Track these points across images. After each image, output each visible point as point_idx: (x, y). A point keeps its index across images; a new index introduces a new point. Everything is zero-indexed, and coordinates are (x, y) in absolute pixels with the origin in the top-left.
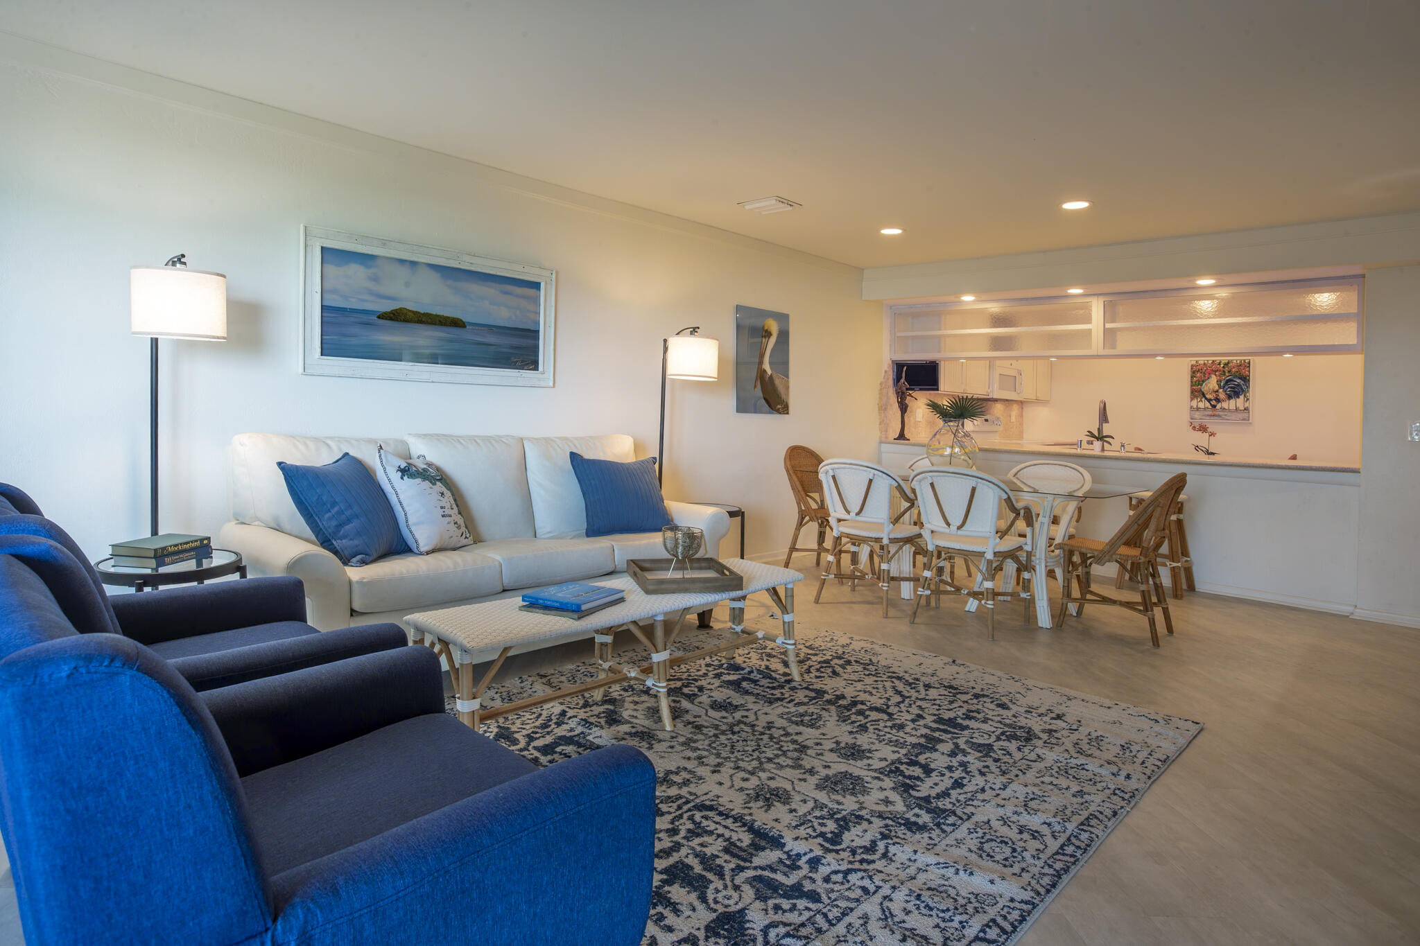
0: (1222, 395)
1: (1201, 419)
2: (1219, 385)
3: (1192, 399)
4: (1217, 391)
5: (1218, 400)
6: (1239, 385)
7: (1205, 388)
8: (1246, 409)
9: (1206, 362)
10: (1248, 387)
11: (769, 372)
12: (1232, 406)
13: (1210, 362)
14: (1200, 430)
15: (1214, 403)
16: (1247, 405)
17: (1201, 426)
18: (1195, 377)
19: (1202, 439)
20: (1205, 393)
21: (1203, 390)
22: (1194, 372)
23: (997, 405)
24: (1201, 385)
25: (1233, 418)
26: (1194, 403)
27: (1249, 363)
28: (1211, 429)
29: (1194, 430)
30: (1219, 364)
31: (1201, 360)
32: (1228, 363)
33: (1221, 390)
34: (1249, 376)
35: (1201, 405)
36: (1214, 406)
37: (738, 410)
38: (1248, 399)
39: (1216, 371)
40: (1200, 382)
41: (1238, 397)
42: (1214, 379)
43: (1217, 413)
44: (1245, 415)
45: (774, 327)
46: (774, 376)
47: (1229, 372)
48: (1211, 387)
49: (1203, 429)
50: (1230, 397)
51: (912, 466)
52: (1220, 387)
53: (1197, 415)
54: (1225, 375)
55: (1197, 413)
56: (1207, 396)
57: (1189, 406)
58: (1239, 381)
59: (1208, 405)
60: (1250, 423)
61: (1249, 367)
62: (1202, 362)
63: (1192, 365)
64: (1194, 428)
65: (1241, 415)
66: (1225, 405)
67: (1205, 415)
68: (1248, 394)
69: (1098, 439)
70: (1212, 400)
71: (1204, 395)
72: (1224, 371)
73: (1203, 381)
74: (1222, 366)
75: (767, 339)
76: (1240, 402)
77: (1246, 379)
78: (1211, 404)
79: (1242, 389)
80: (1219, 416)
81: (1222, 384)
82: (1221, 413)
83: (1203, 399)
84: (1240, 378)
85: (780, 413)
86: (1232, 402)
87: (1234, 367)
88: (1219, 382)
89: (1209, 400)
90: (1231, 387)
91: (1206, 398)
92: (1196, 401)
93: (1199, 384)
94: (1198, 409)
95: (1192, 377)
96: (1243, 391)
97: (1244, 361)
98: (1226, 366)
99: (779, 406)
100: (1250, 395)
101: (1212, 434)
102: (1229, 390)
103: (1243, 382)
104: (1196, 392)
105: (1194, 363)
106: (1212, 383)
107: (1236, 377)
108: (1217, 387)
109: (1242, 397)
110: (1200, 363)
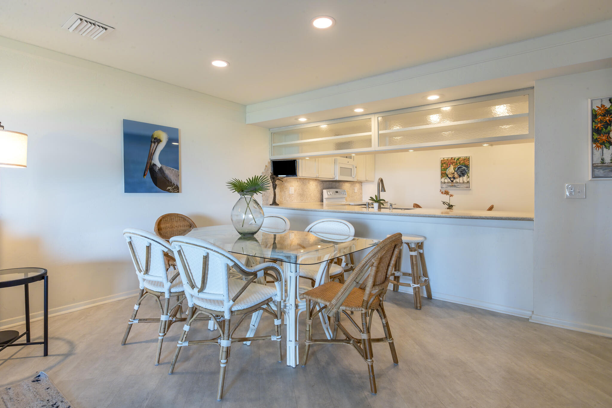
0: (456, 176)
1: (446, 188)
2: (455, 170)
3: (442, 178)
4: (454, 173)
5: (454, 178)
6: (464, 170)
7: (448, 172)
8: (468, 182)
9: (448, 158)
10: (469, 171)
11: (159, 165)
12: (461, 181)
13: (450, 158)
14: (445, 194)
15: (452, 179)
16: (468, 180)
17: (445, 192)
18: (443, 166)
19: (446, 198)
21: (447, 173)
22: (442, 164)
23: (345, 184)
24: (446, 170)
25: (462, 187)
26: (443, 180)
27: (469, 158)
28: (451, 192)
29: (442, 194)
30: (455, 159)
32: (459, 158)
33: (456, 173)
34: (469, 165)
35: (446, 181)
36: (452, 181)
37: (127, 191)
38: (469, 177)
39: (453, 163)
40: (446, 169)
41: (464, 176)
42: (452, 167)
43: (454, 185)
44: (468, 185)
45: (164, 137)
46: (164, 168)
47: (459, 163)
48: (451, 171)
49: (447, 193)
50: (460, 176)
52: (455, 171)
53: (444, 186)
54: (457, 165)
55: (444, 185)
56: (449, 176)
57: (440, 182)
58: (464, 168)
59: (449, 180)
60: (470, 189)
61: (469, 160)
63: (441, 161)
64: (442, 193)
65: (465, 185)
66: (458, 180)
67: (448, 186)
68: (469, 174)
69: (376, 201)
70: (451, 178)
72: (457, 163)
73: (447, 168)
74: (456, 160)
75: (156, 144)
76: (465, 178)
77: (467, 167)
78: (450, 180)
79: (466, 172)
80: (454, 186)
81: (456, 170)
82: (456, 185)
83: (447, 178)
84: (465, 166)
85: (171, 192)
86: (461, 178)
87: (462, 161)
88: (454, 168)
89: (450, 178)
90: (461, 171)
91: (448, 177)
92: (443, 178)
93: (445, 170)
94: (445, 183)
95: (441, 167)
96: (466, 173)
97: (467, 157)
98: (458, 160)
99: (169, 188)
100: (470, 175)
101: (451, 196)
102: (459, 172)
103: (466, 168)
104: (444, 174)
105: (442, 159)
106: (451, 169)
107: (462, 165)
108: (453, 171)
109: (466, 176)
110: (445, 159)
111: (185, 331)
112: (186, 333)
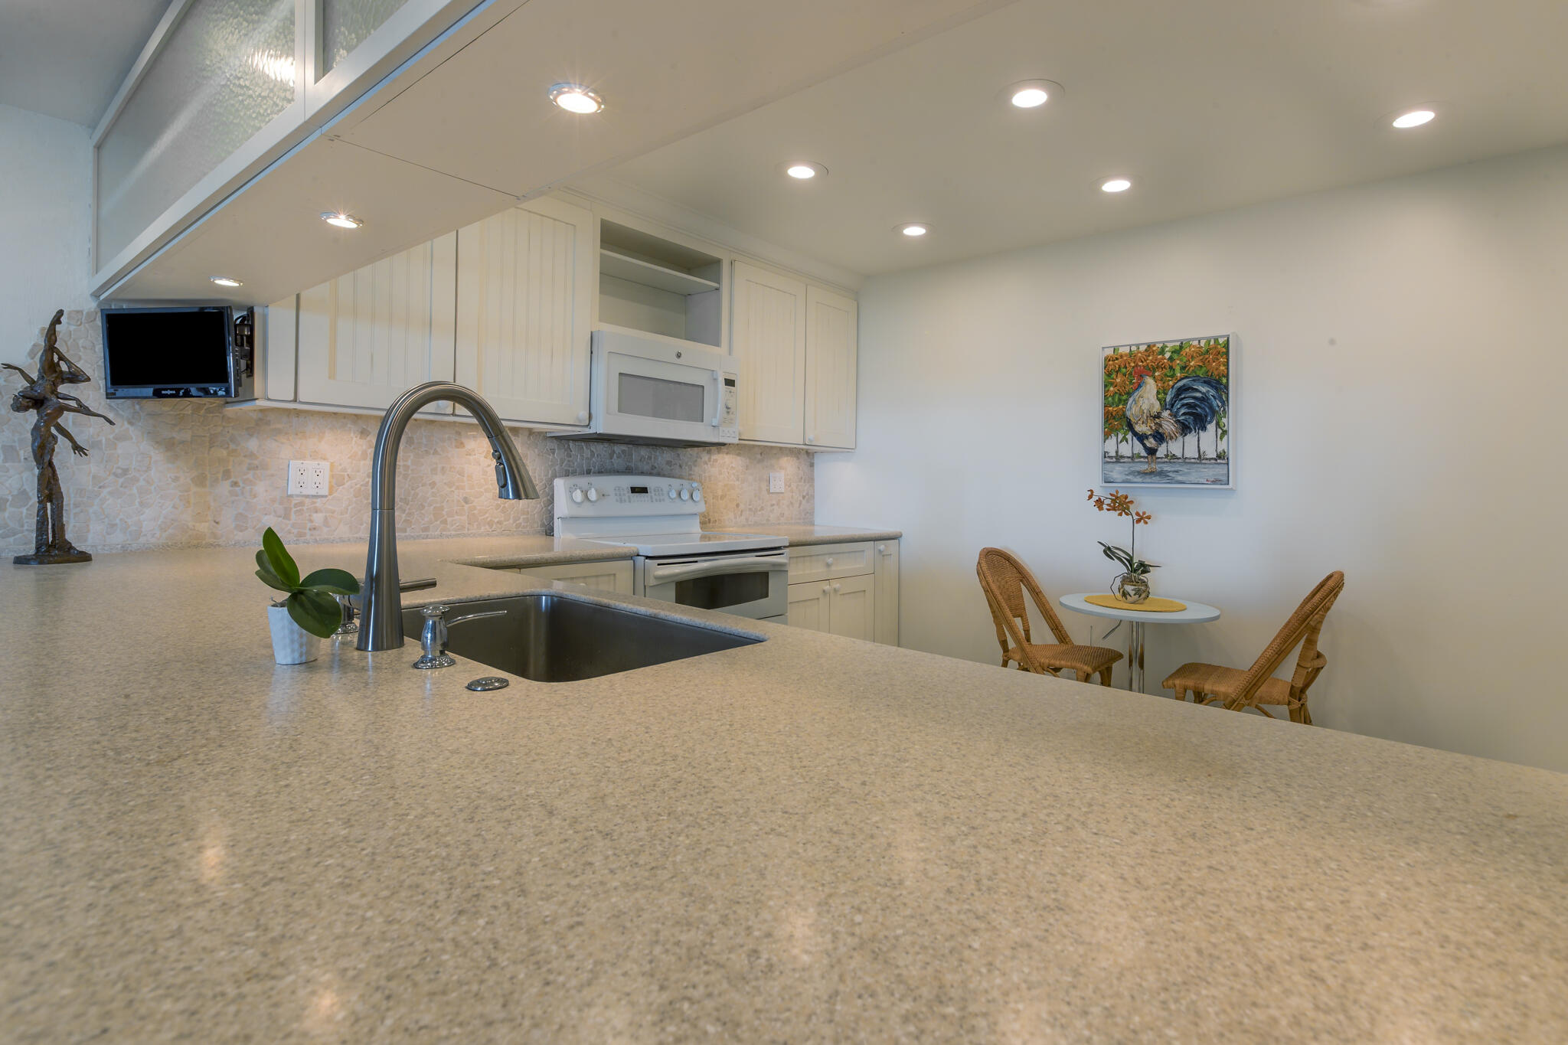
3: (1106, 436)
4: (1158, 416)
6: (1204, 399)
8: (1222, 456)
9: (1134, 349)
12: (1191, 452)
13: (1142, 348)
14: (1114, 509)
16: (1222, 446)
17: (1116, 499)
18: (1112, 384)
19: (1117, 530)
22: (1109, 375)
24: (1126, 402)
26: (1111, 445)
27: (1226, 346)
28: (1142, 504)
29: (1099, 508)
30: (1162, 351)
31: (1125, 345)
32: (1181, 348)
34: (1227, 377)
35: (1125, 450)
38: (1225, 433)
39: (1154, 369)
47: (1183, 368)
48: (1145, 407)
49: (1120, 505)
52: (1164, 407)
54: (1173, 376)
57: (1101, 454)
60: (1231, 489)
61: (1227, 354)
62: (1127, 351)
63: (1105, 360)
64: (1099, 504)
66: (1175, 447)
68: (1225, 421)
71: (1130, 427)
72: (1171, 368)
73: (1129, 394)
74: (1168, 355)
76: (1208, 440)
77: (1219, 385)
83: (1129, 436)
87: (1193, 358)
91: (1135, 434)
92: (1114, 438)
93: (1120, 401)
94: (1119, 458)
95: (1105, 386)
96: (1214, 412)
97: (1216, 340)
98: (1175, 357)
100: (1230, 421)
101: (1141, 518)
104: (1116, 420)
105: (1110, 352)
106: (1148, 397)
107: (1197, 378)
108: (1157, 407)
109: (1211, 427)
110: (1121, 350)
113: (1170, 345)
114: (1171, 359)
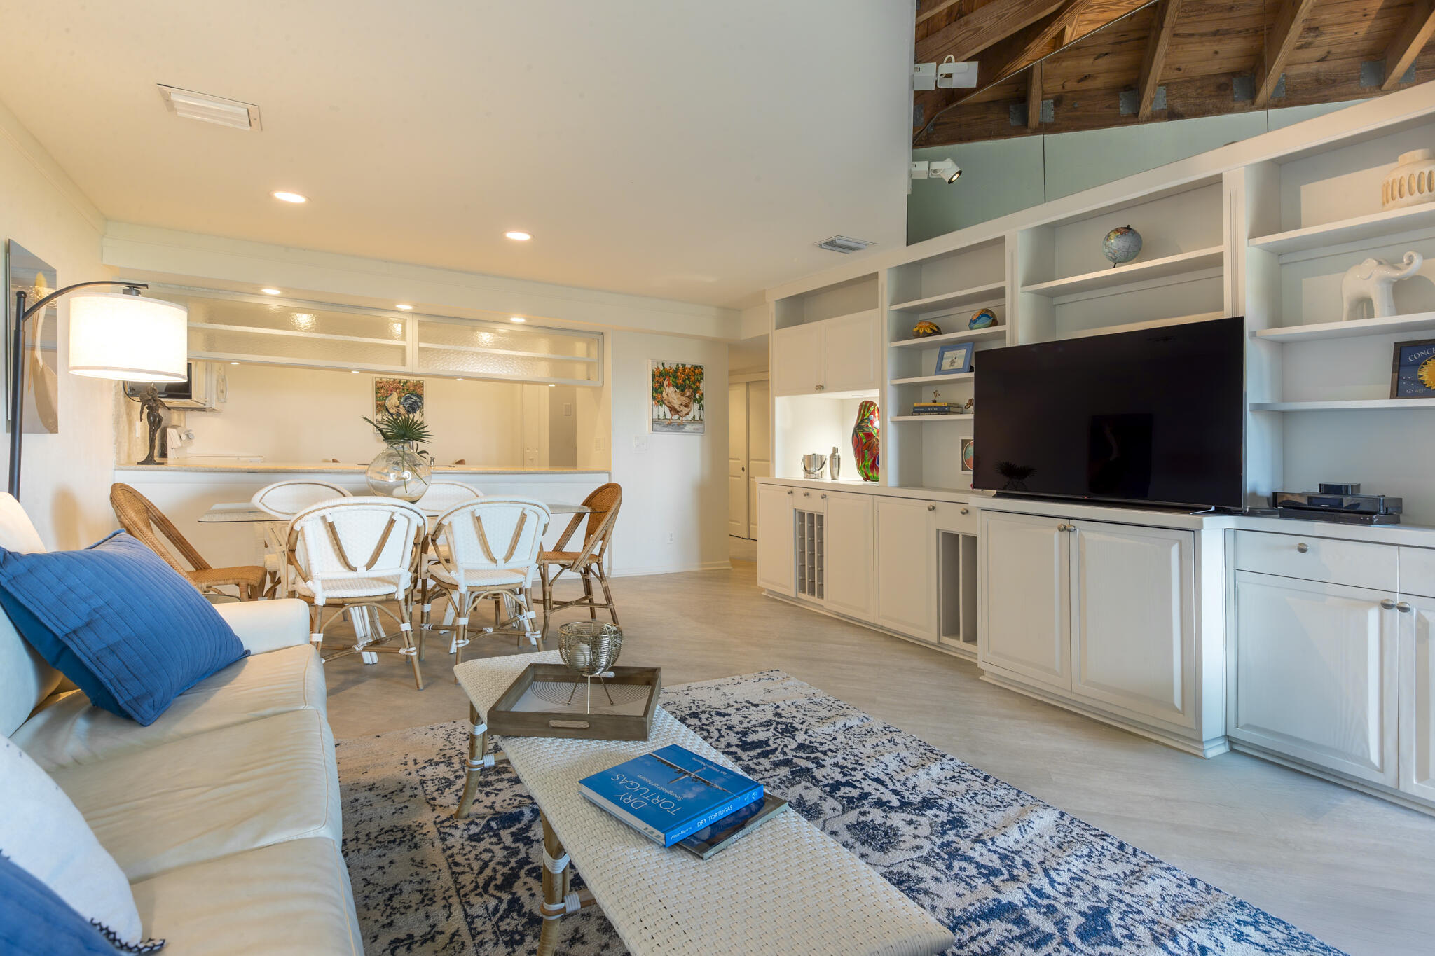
2: (399, 401)
3: (377, 412)
4: (398, 407)
6: (415, 402)
7: (388, 403)
9: (388, 379)
10: (422, 404)
13: (392, 380)
18: (379, 392)
20: (389, 407)
21: (386, 405)
22: (378, 388)
24: (385, 400)
26: (379, 416)
27: (423, 383)
30: (400, 382)
31: (385, 377)
32: (407, 382)
33: (401, 406)
34: (423, 395)
38: (423, 414)
39: (396, 389)
41: (415, 412)
42: (395, 396)
47: (407, 390)
48: (393, 403)
50: (408, 412)
51: (262, 498)
52: (401, 403)
54: (404, 392)
56: (390, 411)
57: (375, 419)
58: (415, 398)
61: (423, 387)
62: (385, 380)
63: (376, 382)
68: (422, 410)
71: (387, 410)
72: (403, 389)
73: (387, 397)
74: (401, 384)
77: (420, 397)
79: (418, 405)
81: (402, 401)
83: (387, 413)
84: (416, 396)
87: (411, 386)
88: (399, 398)
90: (409, 403)
91: (389, 413)
92: (381, 414)
93: (383, 399)
95: (376, 393)
96: (419, 407)
97: (419, 381)
98: (405, 385)
100: (424, 410)
102: (407, 405)
103: (418, 400)
104: (381, 407)
105: (378, 380)
106: (393, 400)
107: (413, 394)
108: (398, 403)
109: (418, 412)
110: (383, 380)
111: (464, 625)
112: (466, 627)
113: (403, 381)
114: (403, 386)
